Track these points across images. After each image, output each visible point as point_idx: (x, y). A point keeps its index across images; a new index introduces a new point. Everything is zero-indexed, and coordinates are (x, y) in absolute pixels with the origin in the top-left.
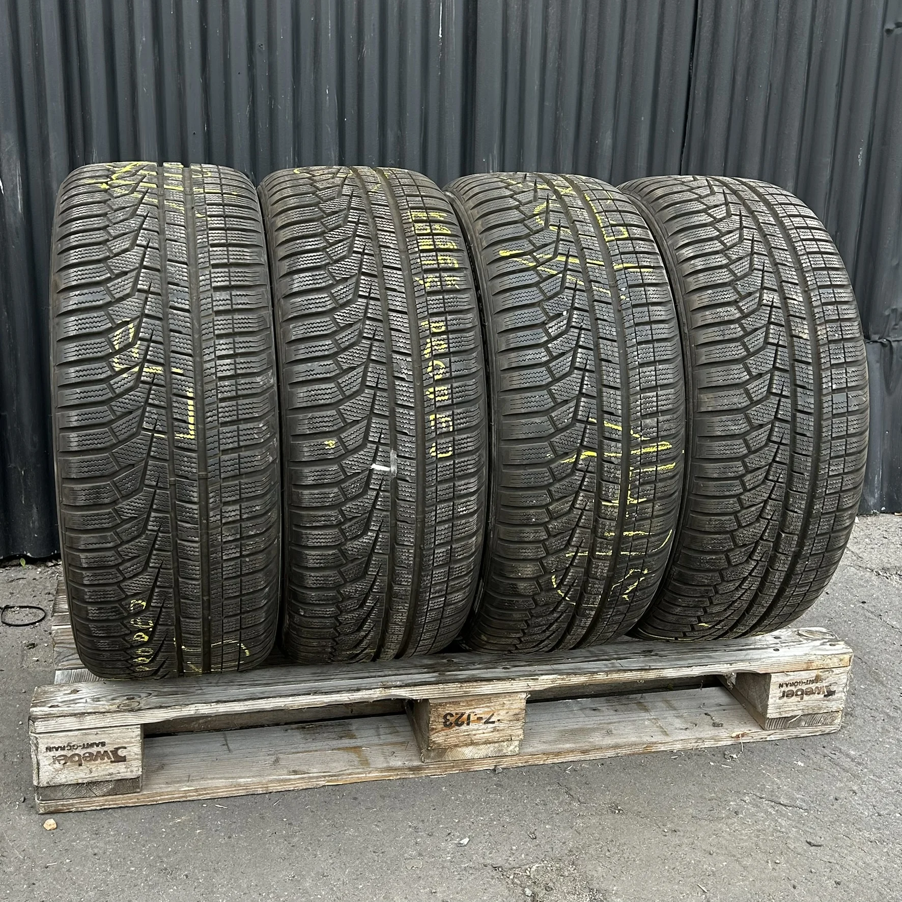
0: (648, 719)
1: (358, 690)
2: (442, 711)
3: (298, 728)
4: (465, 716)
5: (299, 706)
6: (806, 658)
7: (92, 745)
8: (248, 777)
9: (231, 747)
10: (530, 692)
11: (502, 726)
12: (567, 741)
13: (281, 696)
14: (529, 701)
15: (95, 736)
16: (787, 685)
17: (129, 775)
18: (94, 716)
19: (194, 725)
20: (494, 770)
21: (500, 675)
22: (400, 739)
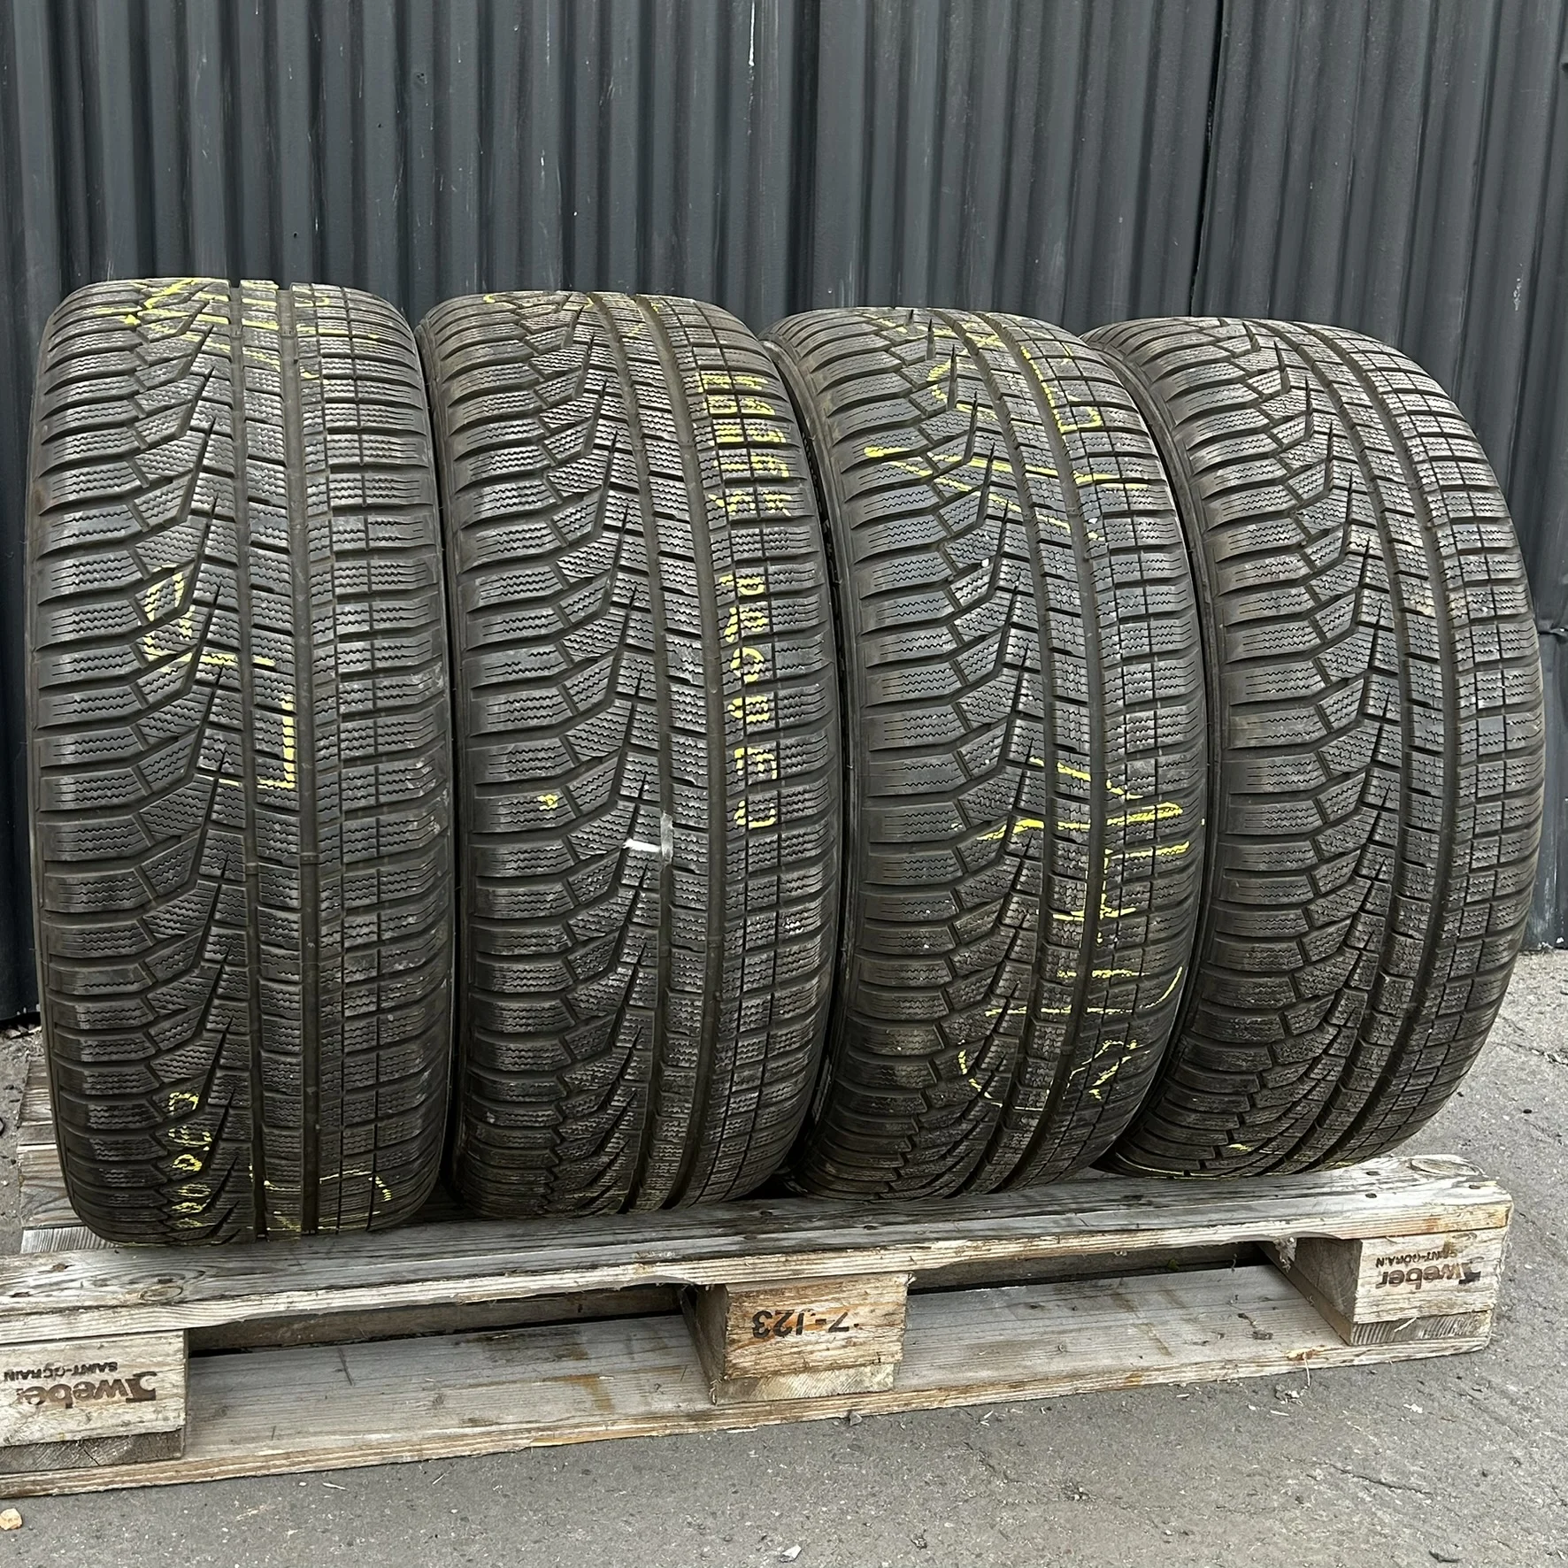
0: (1133, 1325)
1: (594, 1267)
2: (751, 1307)
3: (479, 1340)
4: (794, 1317)
5: (482, 1296)
6: (1426, 1212)
7: (91, 1369)
8: (386, 1431)
9: (354, 1373)
10: (915, 1272)
11: (861, 1335)
12: (983, 1366)
13: (448, 1278)
14: (912, 1291)
15: (98, 1352)
16: (1391, 1261)
17: (161, 1426)
18: (96, 1314)
19: (283, 1334)
20: (848, 1419)
21: (859, 1240)
22: (672, 1361)
